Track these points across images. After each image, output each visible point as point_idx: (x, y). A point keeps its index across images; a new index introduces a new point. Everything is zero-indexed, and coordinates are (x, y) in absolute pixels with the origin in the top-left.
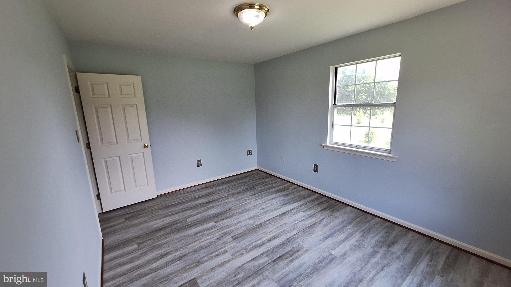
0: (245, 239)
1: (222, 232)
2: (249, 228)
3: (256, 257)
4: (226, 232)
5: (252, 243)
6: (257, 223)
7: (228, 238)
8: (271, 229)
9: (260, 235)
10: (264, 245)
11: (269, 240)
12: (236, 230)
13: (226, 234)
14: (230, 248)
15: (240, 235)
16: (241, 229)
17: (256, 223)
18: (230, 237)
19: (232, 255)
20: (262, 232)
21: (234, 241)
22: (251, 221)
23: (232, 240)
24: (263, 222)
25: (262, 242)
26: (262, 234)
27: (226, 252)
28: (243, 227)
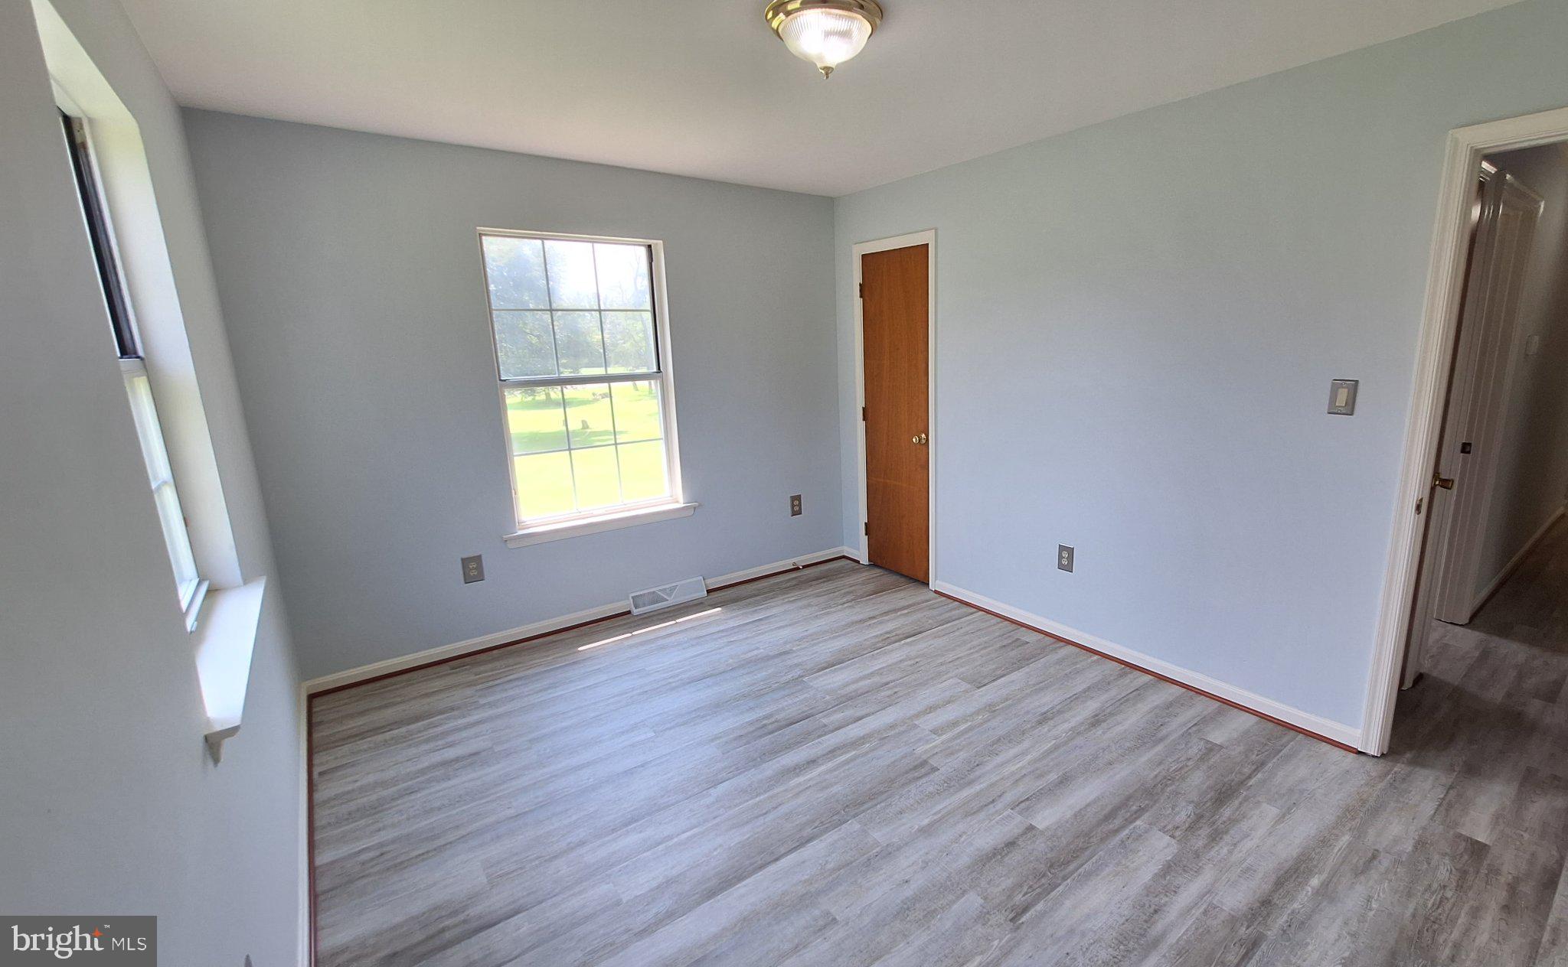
0: (889, 766)
1: (977, 788)
2: (883, 804)
3: (852, 723)
4: (962, 787)
5: (867, 753)
6: (853, 826)
7: (947, 766)
8: (800, 800)
9: (841, 779)
10: (829, 750)
11: (812, 762)
12: (931, 795)
13: (960, 779)
14: (927, 741)
15: (910, 776)
16: (912, 801)
17: (857, 827)
18: (942, 770)
19: (915, 726)
20: (835, 789)
21: (924, 757)
22: (879, 835)
23: (931, 761)
24: (826, 831)
25: (835, 757)
26: (836, 783)
27: (934, 731)
28: (907, 807)
